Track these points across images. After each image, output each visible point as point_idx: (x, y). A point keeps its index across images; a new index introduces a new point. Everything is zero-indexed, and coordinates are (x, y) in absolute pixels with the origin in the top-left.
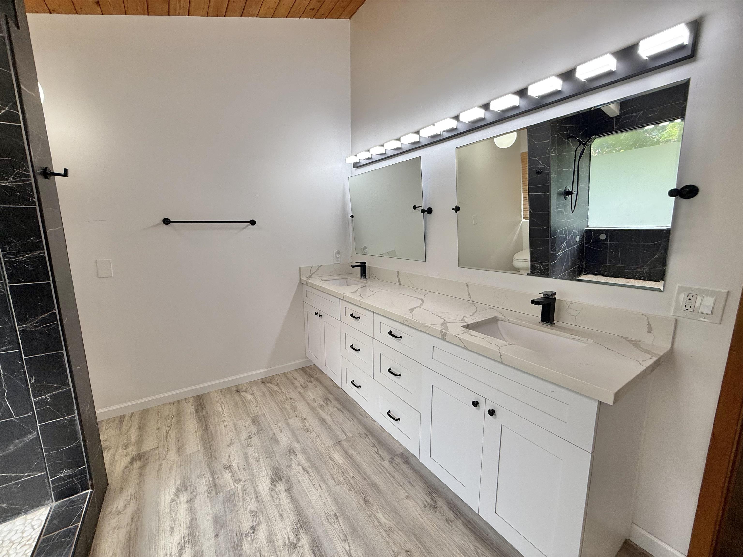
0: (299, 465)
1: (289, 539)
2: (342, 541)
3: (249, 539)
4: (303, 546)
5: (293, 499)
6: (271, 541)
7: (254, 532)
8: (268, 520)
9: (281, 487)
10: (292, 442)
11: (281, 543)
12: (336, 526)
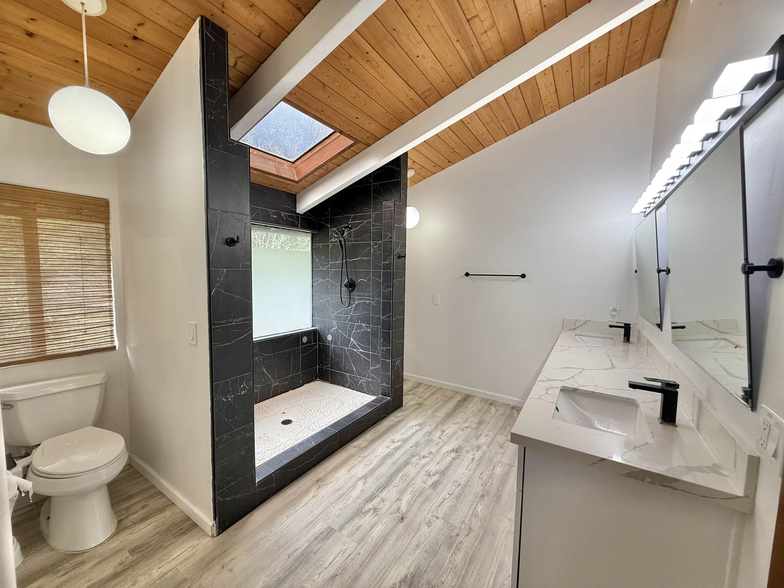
0: (473, 455)
1: (431, 471)
2: (448, 493)
3: (419, 457)
4: (432, 478)
5: (451, 463)
6: (424, 466)
7: (422, 458)
8: (432, 459)
9: (453, 455)
10: (485, 444)
11: (426, 470)
12: (454, 488)
